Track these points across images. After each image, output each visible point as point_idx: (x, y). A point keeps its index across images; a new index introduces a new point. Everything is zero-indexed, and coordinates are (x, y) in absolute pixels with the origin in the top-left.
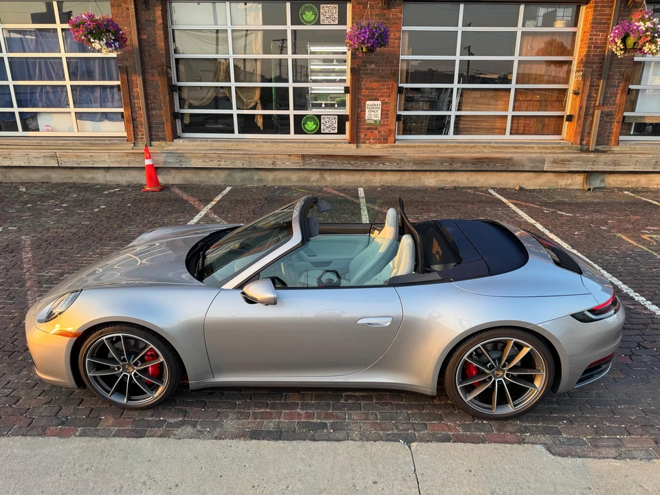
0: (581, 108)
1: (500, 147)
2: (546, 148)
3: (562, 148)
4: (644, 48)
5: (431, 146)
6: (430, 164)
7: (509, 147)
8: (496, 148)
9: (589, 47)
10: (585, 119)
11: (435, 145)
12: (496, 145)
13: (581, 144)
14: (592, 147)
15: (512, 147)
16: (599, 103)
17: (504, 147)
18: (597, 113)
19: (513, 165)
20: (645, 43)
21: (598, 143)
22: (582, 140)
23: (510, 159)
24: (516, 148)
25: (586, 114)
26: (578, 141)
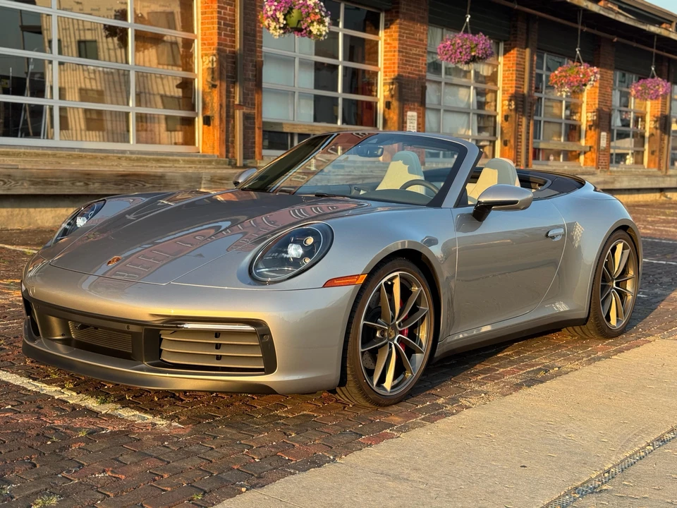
0: (221, 105)
1: (138, 160)
2: (193, 162)
3: (210, 162)
4: (311, 28)
5: (44, 155)
6: (57, 183)
7: (149, 160)
8: (134, 160)
9: (219, 23)
10: (228, 122)
11: (50, 152)
12: (134, 156)
13: (227, 157)
14: (239, 162)
15: (154, 160)
16: (240, 101)
17: (144, 159)
18: (238, 115)
19: (166, 186)
20: (312, 22)
21: (245, 157)
22: (227, 151)
23: (162, 177)
24: (158, 161)
25: (228, 116)
26: (224, 153)
